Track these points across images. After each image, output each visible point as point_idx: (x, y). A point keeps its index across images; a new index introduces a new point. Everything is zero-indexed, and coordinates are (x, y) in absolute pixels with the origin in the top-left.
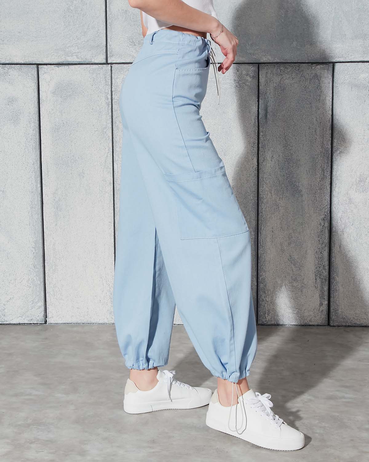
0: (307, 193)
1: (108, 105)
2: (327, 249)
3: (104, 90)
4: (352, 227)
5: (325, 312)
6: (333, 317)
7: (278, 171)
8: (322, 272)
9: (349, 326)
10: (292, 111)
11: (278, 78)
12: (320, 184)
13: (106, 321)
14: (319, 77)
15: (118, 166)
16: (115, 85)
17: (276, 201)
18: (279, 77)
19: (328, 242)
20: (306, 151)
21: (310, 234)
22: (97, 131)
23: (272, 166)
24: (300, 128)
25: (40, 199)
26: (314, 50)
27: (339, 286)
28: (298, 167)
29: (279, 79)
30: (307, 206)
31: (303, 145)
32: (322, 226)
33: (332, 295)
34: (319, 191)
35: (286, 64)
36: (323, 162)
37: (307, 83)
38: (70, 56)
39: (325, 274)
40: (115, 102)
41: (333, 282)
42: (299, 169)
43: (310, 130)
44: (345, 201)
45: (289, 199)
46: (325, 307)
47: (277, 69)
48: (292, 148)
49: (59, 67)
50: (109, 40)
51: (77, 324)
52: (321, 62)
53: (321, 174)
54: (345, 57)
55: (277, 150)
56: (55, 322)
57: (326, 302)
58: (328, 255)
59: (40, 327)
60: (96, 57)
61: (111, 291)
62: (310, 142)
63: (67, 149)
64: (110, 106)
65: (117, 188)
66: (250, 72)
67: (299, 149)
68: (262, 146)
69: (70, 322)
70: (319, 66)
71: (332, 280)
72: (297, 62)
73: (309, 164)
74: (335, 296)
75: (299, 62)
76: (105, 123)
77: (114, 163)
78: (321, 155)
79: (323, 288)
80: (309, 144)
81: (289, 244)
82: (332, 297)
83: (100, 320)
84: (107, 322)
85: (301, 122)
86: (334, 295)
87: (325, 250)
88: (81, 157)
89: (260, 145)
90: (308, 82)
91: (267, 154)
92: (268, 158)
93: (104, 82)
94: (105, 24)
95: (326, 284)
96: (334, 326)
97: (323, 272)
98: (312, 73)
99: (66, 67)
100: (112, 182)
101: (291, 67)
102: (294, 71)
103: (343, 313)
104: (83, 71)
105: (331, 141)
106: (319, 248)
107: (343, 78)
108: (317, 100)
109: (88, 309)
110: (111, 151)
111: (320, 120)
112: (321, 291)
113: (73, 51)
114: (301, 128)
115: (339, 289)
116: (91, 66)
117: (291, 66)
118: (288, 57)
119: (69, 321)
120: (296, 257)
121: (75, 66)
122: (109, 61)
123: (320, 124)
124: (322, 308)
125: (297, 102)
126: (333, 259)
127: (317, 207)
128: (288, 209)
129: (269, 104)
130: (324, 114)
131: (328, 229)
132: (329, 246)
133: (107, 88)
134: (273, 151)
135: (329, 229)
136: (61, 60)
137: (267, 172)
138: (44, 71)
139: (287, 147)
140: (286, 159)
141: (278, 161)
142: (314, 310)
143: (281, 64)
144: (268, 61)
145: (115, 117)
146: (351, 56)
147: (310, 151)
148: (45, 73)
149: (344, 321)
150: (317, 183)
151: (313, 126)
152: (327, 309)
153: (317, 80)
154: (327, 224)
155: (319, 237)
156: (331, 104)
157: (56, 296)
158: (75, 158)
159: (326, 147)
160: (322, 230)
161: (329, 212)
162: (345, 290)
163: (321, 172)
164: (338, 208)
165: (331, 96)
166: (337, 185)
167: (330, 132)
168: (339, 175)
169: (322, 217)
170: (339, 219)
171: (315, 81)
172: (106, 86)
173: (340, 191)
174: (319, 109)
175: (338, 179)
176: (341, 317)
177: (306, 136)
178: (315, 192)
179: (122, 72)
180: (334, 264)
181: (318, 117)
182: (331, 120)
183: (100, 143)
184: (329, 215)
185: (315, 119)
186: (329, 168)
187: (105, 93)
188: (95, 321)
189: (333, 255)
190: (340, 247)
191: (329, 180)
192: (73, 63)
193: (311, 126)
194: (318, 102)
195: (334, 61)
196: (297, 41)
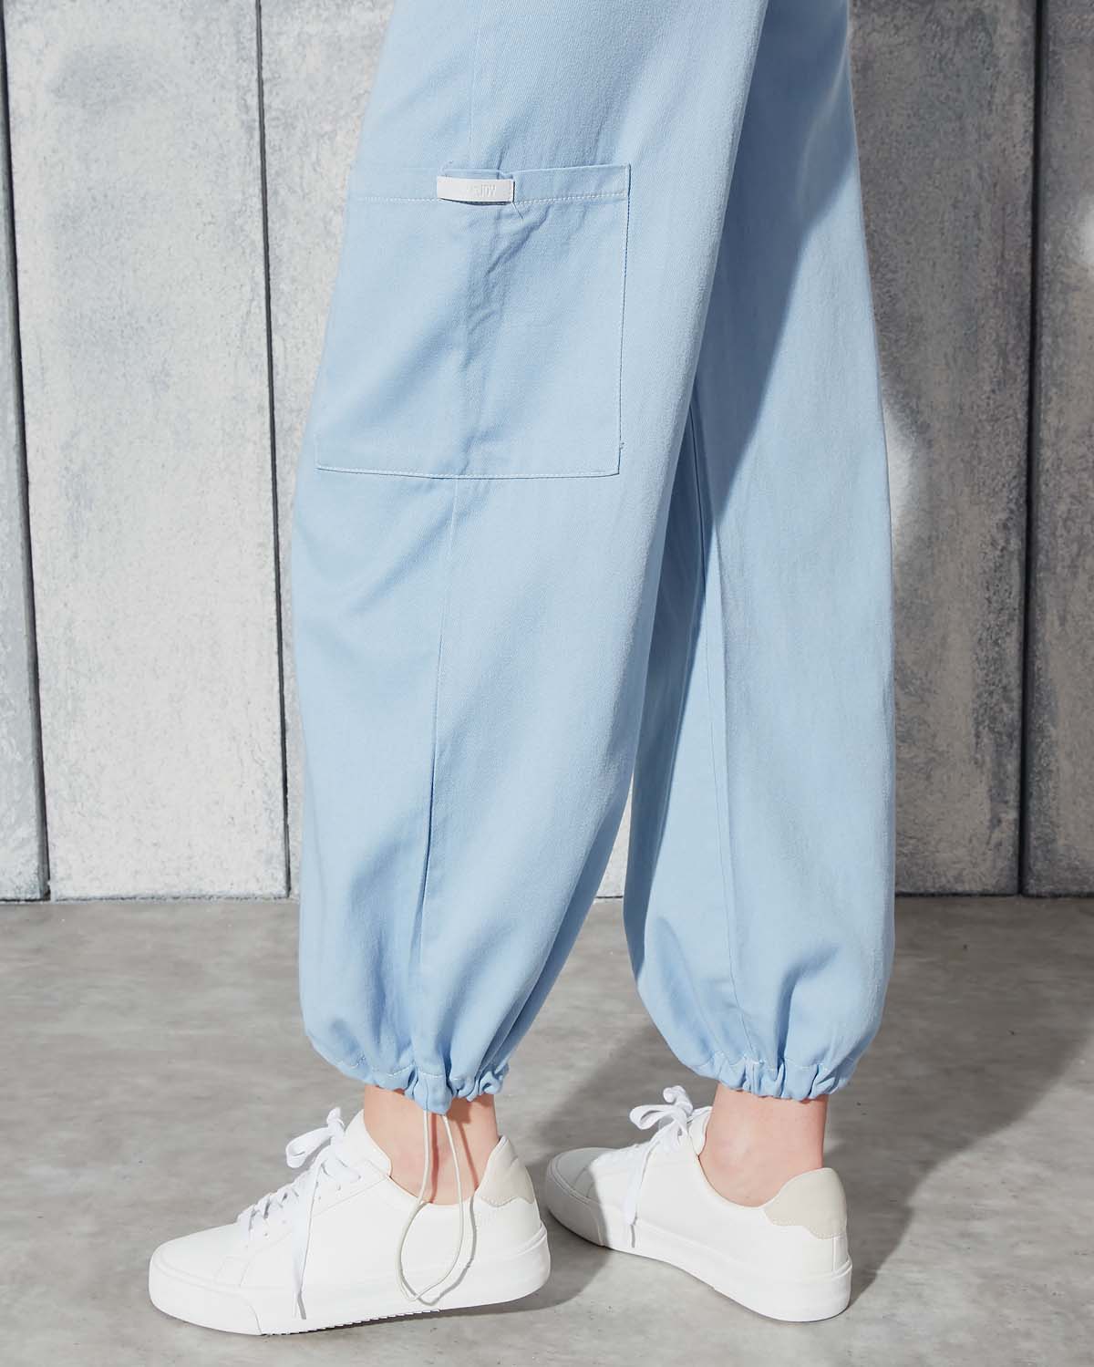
0: (950, 435)
1: (250, 129)
2: (1015, 629)
3: (232, 78)
5: (1009, 849)
6: (1037, 864)
8: (997, 709)
10: (895, 144)
12: (991, 402)
13: (253, 888)
14: (989, 21)
15: (288, 346)
16: (273, 59)
19: (1020, 604)
20: (943, 287)
21: (960, 580)
22: (213, 226)
24: (923, 204)
25: (14, 465)
27: (1061, 759)
28: (917, 344)
31: (934, 264)
32: (1000, 547)
33: (1034, 790)
34: (989, 428)
36: (1005, 324)
37: (945, 45)
39: (1010, 717)
40: (274, 119)
41: (1040, 743)
42: (920, 350)
43: (958, 211)
46: (1007, 832)
51: (153, 898)
53: (996, 367)
56: (76, 895)
57: (1012, 815)
58: (1019, 650)
59: (24, 912)
61: (269, 784)
62: (959, 253)
63: (109, 290)
64: (257, 133)
65: (285, 425)
67: (920, 281)
69: (132, 894)
71: (1034, 738)
73: (955, 332)
74: (1045, 794)
76: (239, 196)
77: (274, 338)
78: (998, 299)
79: (1004, 766)
80: (953, 259)
82: (1034, 794)
83: (232, 884)
84: (259, 893)
85: (927, 183)
86: (1040, 787)
87: (1008, 634)
88: (157, 316)
90: (952, 39)
93: (235, 48)
95: (1013, 751)
96: (1039, 896)
97: (1001, 711)
98: (965, 9)
100: (268, 404)
103: (1073, 851)
105: (1030, 251)
106: (988, 626)
107: (1078, 21)
108: (981, 106)
109: (189, 846)
110: (263, 292)
111: (993, 175)
112: (994, 774)
114: (925, 206)
115: (1058, 769)
119: (126, 889)
120: (909, 659)
123: (992, 189)
124: (997, 835)
125: (912, 114)
126: (1038, 664)
127: (984, 484)
130: (1006, 152)
131: (1019, 560)
132: (1021, 618)
133: (244, 72)
135: (1023, 558)
138: (23, 12)
142: (970, 841)
147: (959, 285)
148: (26, 20)
149: (1076, 879)
150: (983, 397)
151: (968, 198)
152: (1016, 838)
153: (983, 34)
154: (1016, 544)
155: (990, 587)
156: (1031, 118)
157: (79, 804)
158: (136, 322)
159: (1014, 271)
160: (998, 564)
161: (1022, 501)
162: (1080, 771)
163: (998, 361)
164: (1055, 485)
165: (1032, 88)
166: (1053, 404)
167: (1029, 217)
168: (1061, 367)
169: (1000, 520)
170: (1061, 524)
171: (977, 37)
172: (241, 61)
173: (1062, 424)
174: (988, 137)
175: (1058, 382)
176: (1064, 863)
177: (943, 234)
178: (977, 431)
179: (297, 10)
180: (1042, 680)
181: (985, 165)
182: (1030, 176)
183: (224, 265)
184: (1024, 509)
185: (974, 172)
186: (1025, 344)
187: (238, 88)
188: (217, 890)
189: (1039, 649)
190: (1063, 620)
191: (1026, 388)
193: (961, 198)
194: (986, 112)
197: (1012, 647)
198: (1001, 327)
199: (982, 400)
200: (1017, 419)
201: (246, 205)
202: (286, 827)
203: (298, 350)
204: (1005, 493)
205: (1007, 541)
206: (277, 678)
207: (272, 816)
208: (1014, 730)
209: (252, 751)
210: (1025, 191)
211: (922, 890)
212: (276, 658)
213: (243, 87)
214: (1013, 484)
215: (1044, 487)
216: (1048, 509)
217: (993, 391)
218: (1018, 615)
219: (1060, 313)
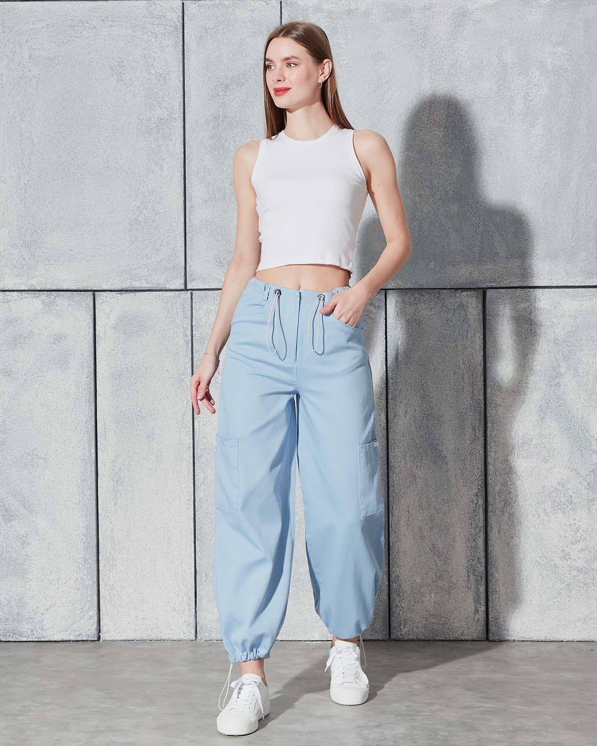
0: (454, 460)
1: (187, 343)
2: (482, 535)
3: (181, 324)
4: (514, 504)
5: (482, 622)
7: (414, 431)
8: (476, 566)
9: (514, 641)
10: (431, 351)
11: (412, 309)
12: (470, 447)
13: (182, 636)
14: (465, 307)
15: (200, 424)
16: (197, 318)
17: (412, 471)
18: (412, 307)
19: (483, 525)
20: (450, 404)
21: (459, 515)
22: (172, 379)
23: (406, 424)
24: (442, 373)
25: (94, 469)
26: (458, 273)
27: (500, 586)
28: (441, 425)
30: (454, 476)
31: (447, 395)
32: (475, 503)
33: (490, 598)
34: (469, 457)
35: (422, 290)
37: (449, 315)
38: (138, 280)
39: (481, 569)
40: (197, 340)
41: (492, 580)
42: (442, 428)
43: (455, 376)
44: (505, 470)
45: (429, 467)
46: (481, 615)
47: (410, 297)
48: (433, 400)
49: (123, 294)
50: (189, 260)
51: (141, 640)
52: (468, 287)
53: (471, 434)
54: (499, 281)
55: (412, 403)
56: (111, 639)
57: (483, 608)
58: (484, 543)
59: (92, 644)
60: (172, 282)
61: (189, 595)
62: (456, 392)
63: (132, 402)
64: (190, 345)
65: (199, 455)
66: (375, 301)
67: (442, 402)
68: (392, 397)
69: (133, 639)
70: (465, 292)
71: (490, 578)
72: (435, 288)
73: (455, 421)
74: (495, 600)
75: (438, 287)
76: (182, 368)
77: (195, 421)
78: (471, 409)
79: (479, 589)
80: (454, 394)
81: (431, 529)
82: (491, 600)
83: (174, 635)
84: (184, 638)
85: (444, 365)
86: (493, 597)
87: (479, 537)
88: (150, 412)
89: (389, 396)
90: (452, 313)
91: (399, 408)
92: (400, 413)
93: (182, 313)
94: (183, 239)
95: (482, 583)
96: (494, 641)
97: (477, 567)
98: (456, 302)
99: (132, 294)
100: (192, 446)
101: (428, 294)
102: (433, 299)
103: (506, 623)
104: (154, 299)
105: (483, 391)
106: (471, 533)
107: (497, 308)
108: (463, 337)
109: (157, 619)
111: (468, 363)
112: (475, 592)
113: (141, 273)
115: (499, 590)
116: (164, 293)
117: (429, 292)
118: (424, 282)
119: (131, 637)
120: (441, 546)
121: (144, 293)
122: (189, 287)
123: (468, 368)
124: (477, 616)
125: (437, 340)
126: (490, 548)
127: (468, 479)
128: (429, 482)
129: (400, 343)
130: (473, 354)
131: (483, 508)
132: (484, 530)
133: (186, 322)
134: (406, 404)
135: (484, 507)
136: (125, 285)
137: (399, 432)
138: (103, 300)
139: (425, 398)
140: (425, 414)
141: (414, 417)
142: (467, 619)
143: (415, 290)
144: (398, 287)
145: (196, 359)
146: (506, 280)
147: (456, 404)
148: (104, 302)
149: (508, 634)
151: (459, 371)
152: (485, 618)
153: (463, 311)
154: (481, 502)
155: (472, 518)
156: (482, 342)
157: (113, 602)
158: (142, 415)
159: (477, 398)
160: (474, 510)
161: (483, 485)
162: (508, 591)
163: (472, 432)
164: (494, 480)
165: (482, 331)
166: (493, 449)
167: (482, 379)
168: (495, 435)
169: (475, 492)
170: (497, 494)
171: (461, 312)
172: (184, 318)
173: (496, 456)
174: (466, 349)
175: (494, 441)
176: (503, 628)
177: (450, 384)
178: (465, 459)
179: (206, 301)
180: (492, 555)
181: (465, 359)
182: (483, 363)
183: (176, 393)
184: (484, 488)
185: (461, 362)
186: (482, 426)
187: (183, 328)
188: (167, 637)
189: (490, 543)
190: (499, 532)
191: (483, 442)
192: (141, 289)
193: (456, 371)
194: (465, 340)
195: (484, 286)
196: (435, 260)
197: (481, 542)
198: (473, 419)
199: (466, 447)
200: (480, 454)
201: (185, 371)
202: (196, 611)
203: (204, 426)
204: (476, 482)
205: (478, 501)
206: (193, 552)
207: (191, 607)
208: (483, 575)
209: (183, 581)
210: (481, 368)
211: (448, 639)
212: (193, 544)
213: (185, 328)
214: (480, 478)
215: (490, 480)
216: (492, 489)
218: (483, 529)
219: (494, 415)
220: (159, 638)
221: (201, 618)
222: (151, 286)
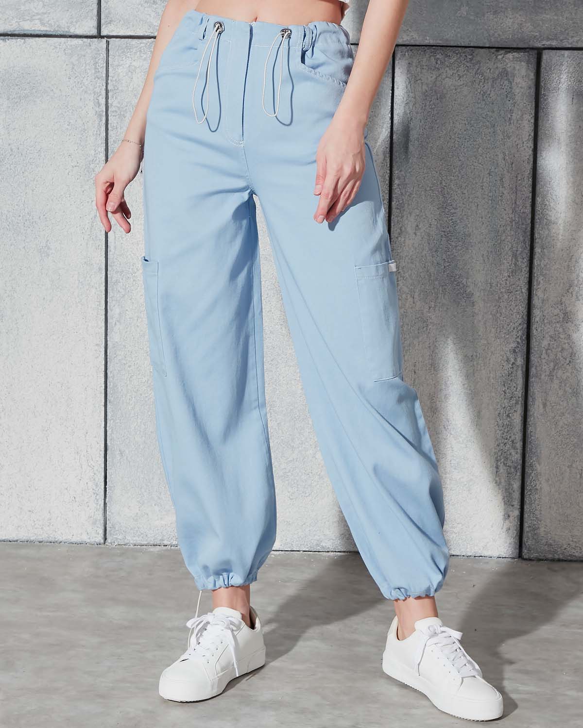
0: (484, 300)
1: (100, 115)
2: (519, 409)
3: (91, 88)
4: (568, 367)
5: (514, 532)
6: (528, 541)
7: (427, 255)
8: (508, 453)
9: (559, 560)
10: (457, 139)
11: (432, 75)
12: (508, 283)
13: (85, 538)
14: (510, 75)
15: (117, 236)
16: (114, 79)
17: (423, 314)
18: (432, 73)
19: (522, 395)
20: (482, 218)
21: (488, 380)
22: (77, 168)
23: (416, 245)
24: (472, 172)
26: (501, 24)
27: (542, 482)
28: (467, 249)
29: (433, 78)
30: (482, 323)
31: (478, 205)
32: (511, 363)
33: (527, 500)
34: (506, 297)
35: (448, 48)
36: (516, 239)
37: (486, 87)
38: (28, 20)
39: (516, 457)
40: (113, 112)
41: (531, 474)
42: (469, 252)
43: (491, 177)
44: (557, 317)
45: (448, 309)
46: (513, 522)
47: (430, 57)
48: (456, 211)
49: (7, 40)
51: (27, 542)
52: (515, 46)
53: (511, 263)
54: (561, 38)
55: (426, 214)
57: (517, 513)
58: (521, 420)
60: (79, 23)
61: (97, 480)
62: (491, 200)
63: (18, 200)
64: (104, 119)
65: (113, 280)
67: (470, 214)
68: (397, 205)
69: (16, 539)
70: (511, 54)
71: (528, 470)
72: (467, 45)
73: (488, 243)
74: (533, 502)
75: (472, 45)
76: (93, 152)
78: (512, 226)
79: (512, 485)
80: (488, 203)
82: (528, 502)
83: (73, 535)
84: (88, 541)
85: (474, 161)
86: (531, 498)
87: (515, 411)
88: (44, 215)
89: (393, 203)
90: (490, 84)
91: (406, 222)
92: (409, 229)
93: (93, 71)
95: (517, 477)
96: (530, 560)
97: (510, 454)
98: (497, 68)
99: (20, 41)
100: (104, 267)
101: (457, 54)
102: (463, 62)
103: (549, 535)
104: (53, 49)
105: (531, 200)
106: (504, 406)
107: (557, 79)
108: (505, 120)
109: (50, 512)
111: (511, 159)
112: (506, 489)
113: (34, 10)
114: (473, 174)
115: (541, 488)
116: (67, 41)
117: (457, 52)
118: (451, 35)
119: (13, 536)
121: (37, 39)
122: (104, 32)
123: (510, 166)
124: (507, 524)
125: (467, 123)
126: (530, 429)
127: (503, 327)
128: (446, 330)
129: (412, 125)
130: (519, 146)
131: (522, 370)
132: (523, 402)
133: (98, 84)
134: (418, 215)
135: (524, 369)
136: (9, 26)
137: (407, 256)
139: (446, 208)
140: (444, 232)
141: (429, 235)
142: (492, 527)
143: (437, 48)
144: (413, 42)
145: (112, 140)
146: (572, 37)
147: (491, 218)
149: (550, 551)
150: (503, 279)
151: (496, 170)
152: (518, 526)
153: (507, 82)
154: (520, 361)
155: (505, 384)
156: (533, 128)
158: (33, 219)
159: (522, 210)
160: (510, 372)
161: (524, 337)
162: (553, 490)
163: (512, 259)
164: (541, 330)
165: (533, 112)
166: (541, 286)
167: (530, 182)
168: (545, 265)
169: (512, 347)
170: (544, 352)
171: (503, 83)
172: (96, 79)
173: (546, 296)
174: (509, 138)
175: (544, 274)
176: (544, 541)
177: (482, 189)
178: (499, 298)
179: (129, 53)
180: (532, 438)
181: (507, 153)
182: (532, 160)
183: (83, 189)
184: (525, 342)
185: (501, 156)
186: (527, 251)
187: (94, 93)
188: (64, 538)
189: (531, 420)
190: (545, 405)
191: (527, 275)
192: (33, 33)
193: (493, 170)
194: (508, 124)
195: (539, 45)
196: (468, 4)
197: (517, 419)
198: (513, 241)
199: (503, 281)
200: (522, 292)
201: (96, 157)
202: (105, 504)
204: (515, 332)
205: (515, 359)
206: (103, 420)
207: (98, 497)
208: (518, 465)
209: (88, 460)
210: (529, 167)
212: (103, 408)
213: (98, 93)
214: (519, 328)
215: (535, 331)
216: (537, 343)
217: (509, 276)
218: (521, 401)
219: (545, 236)
220: (53, 540)
221: (112, 513)
222: (48, 29)
